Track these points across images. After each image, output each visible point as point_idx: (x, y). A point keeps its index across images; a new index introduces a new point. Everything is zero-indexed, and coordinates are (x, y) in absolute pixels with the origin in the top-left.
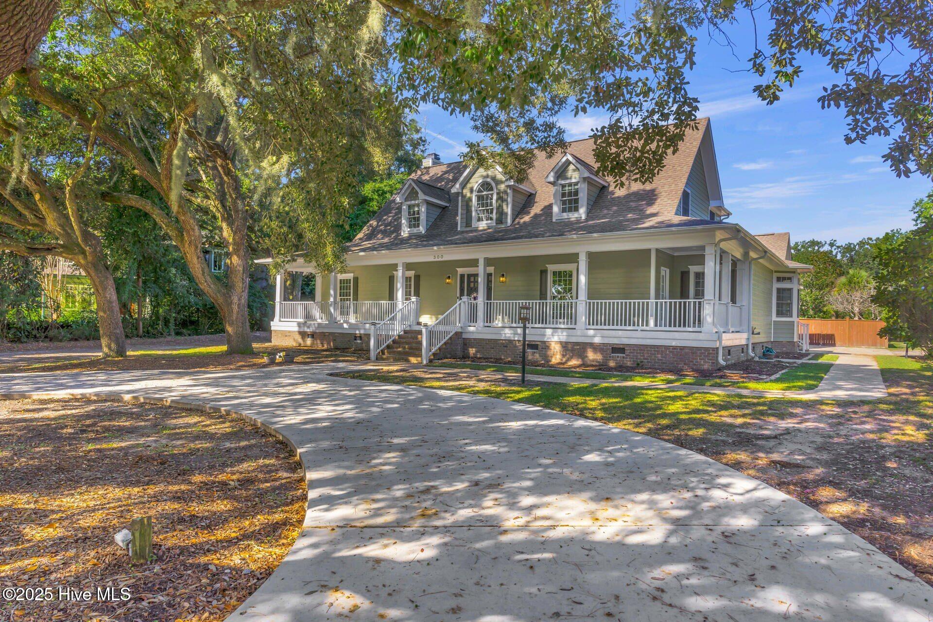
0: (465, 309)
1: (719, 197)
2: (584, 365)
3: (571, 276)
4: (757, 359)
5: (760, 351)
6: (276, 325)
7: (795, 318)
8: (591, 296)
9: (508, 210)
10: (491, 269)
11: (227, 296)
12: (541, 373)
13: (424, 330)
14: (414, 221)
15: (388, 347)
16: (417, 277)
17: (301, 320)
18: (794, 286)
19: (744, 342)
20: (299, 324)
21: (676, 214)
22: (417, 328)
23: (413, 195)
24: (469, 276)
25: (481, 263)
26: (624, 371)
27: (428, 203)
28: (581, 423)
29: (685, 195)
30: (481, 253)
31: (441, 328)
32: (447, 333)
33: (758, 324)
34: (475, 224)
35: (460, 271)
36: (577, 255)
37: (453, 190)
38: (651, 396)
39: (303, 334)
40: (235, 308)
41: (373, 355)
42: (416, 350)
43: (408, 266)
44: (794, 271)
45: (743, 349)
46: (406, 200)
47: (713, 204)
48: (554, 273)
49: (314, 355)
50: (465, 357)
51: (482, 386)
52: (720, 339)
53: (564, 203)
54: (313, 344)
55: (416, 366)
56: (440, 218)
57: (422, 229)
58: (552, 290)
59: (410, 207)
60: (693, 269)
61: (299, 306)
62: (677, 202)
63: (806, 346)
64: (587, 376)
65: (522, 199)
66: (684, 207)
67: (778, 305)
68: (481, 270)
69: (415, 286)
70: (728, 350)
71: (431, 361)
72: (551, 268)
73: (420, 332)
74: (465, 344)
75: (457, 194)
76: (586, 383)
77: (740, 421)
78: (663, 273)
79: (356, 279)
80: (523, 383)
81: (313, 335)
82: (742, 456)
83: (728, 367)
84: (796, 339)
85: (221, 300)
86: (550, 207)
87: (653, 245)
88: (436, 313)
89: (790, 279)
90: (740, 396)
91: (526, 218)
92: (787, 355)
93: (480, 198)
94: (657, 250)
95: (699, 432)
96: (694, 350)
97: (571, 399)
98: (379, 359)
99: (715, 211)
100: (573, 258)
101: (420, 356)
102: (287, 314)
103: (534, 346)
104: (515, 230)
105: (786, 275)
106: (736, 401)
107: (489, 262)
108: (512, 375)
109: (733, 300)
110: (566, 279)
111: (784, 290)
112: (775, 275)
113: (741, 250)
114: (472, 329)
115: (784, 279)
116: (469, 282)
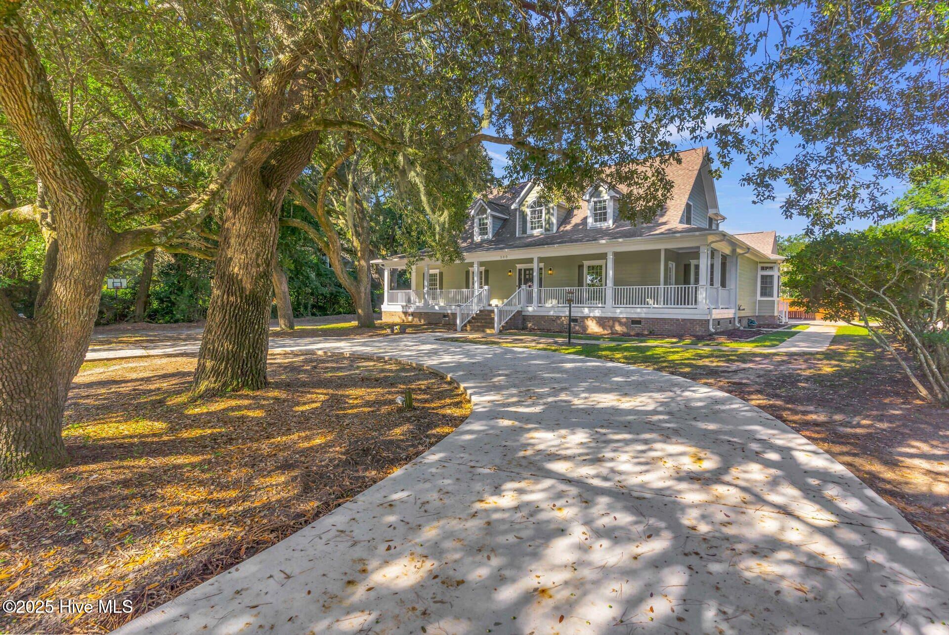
0: (523, 295)
1: (716, 206)
2: (612, 333)
3: (601, 269)
4: (742, 328)
5: (745, 322)
6: (386, 307)
7: (775, 298)
8: (617, 282)
9: (554, 220)
10: (542, 265)
11: (358, 287)
12: (581, 338)
13: (496, 310)
14: (483, 231)
15: (469, 322)
16: (487, 272)
17: (404, 304)
18: (775, 273)
19: (731, 316)
20: (403, 307)
21: (681, 222)
22: (489, 308)
23: (482, 211)
24: (525, 270)
25: (536, 261)
26: (640, 336)
27: (494, 217)
28: (610, 364)
29: (688, 206)
30: (535, 254)
31: (508, 308)
32: (512, 311)
33: (745, 302)
34: (529, 232)
35: (519, 266)
36: (606, 254)
37: (513, 207)
38: (659, 351)
39: (405, 313)
40: (363, 295)
41: (459, 328)
42: (490, 324)
43: (481, 264)
44: (775, 262)
45: (731, 321)
46: (478, 214)
47: (711, 212)
48: (589, 267)
49: (417, 329)
50: (524, 328)
51: (541, 346)
52: (710, 313)
53: (596, 215)
54: (413, 320)
55: (492, 335)
56: (502, 227)
57: (490, 236)
58: (588, 279)
59: (480, 220)
60: (693, 262)
61: (401, 294)
62: (681, 213)
63: (784, 320)
64: (613, 340)
65: (563, 213)
66: (687, 217)
67: (762, 288)
68: (535, 266)
69: (486, 278)
70: (718, 322)
71: (501, 331)
72: (586, 263)
73: (493, 311)
74: (524, 320)
75: (516, 210)
76: (613, 344)
77: (715, 364)
78: (670, 266)
79: (441, 274)
80: (569, 344)
81: (413, 314)
82: (711, 381)
83: (716, 333)
84: (776, 314)
85: (353, 290)
86: (586, 218)
87: (662, 246)
88: (502, 298)
89: (771, 268)
90: (720, 350)
91: (569, 227)
92: (768, 326)
93: (533, 212)
94: (666, 250)
95: (687, 370)
96: (692, 321)
97: (603, 353)
98: (463, 330)
99: (712, 216)
100: (603, 256)
101: (493, 328)
102: (392, 300)
103: (575, 320)
104: (561, 237)
105: (768, 265)
106: (716, 353)
107: (541, 260)
108: (560, 340)
109: (723, 285)
110: (597, 271)
111: (767, 276)
112: (760, 266)
113: (730, 248)
114: (530, 309)
115: (767, 268)
116: (525, 275)
